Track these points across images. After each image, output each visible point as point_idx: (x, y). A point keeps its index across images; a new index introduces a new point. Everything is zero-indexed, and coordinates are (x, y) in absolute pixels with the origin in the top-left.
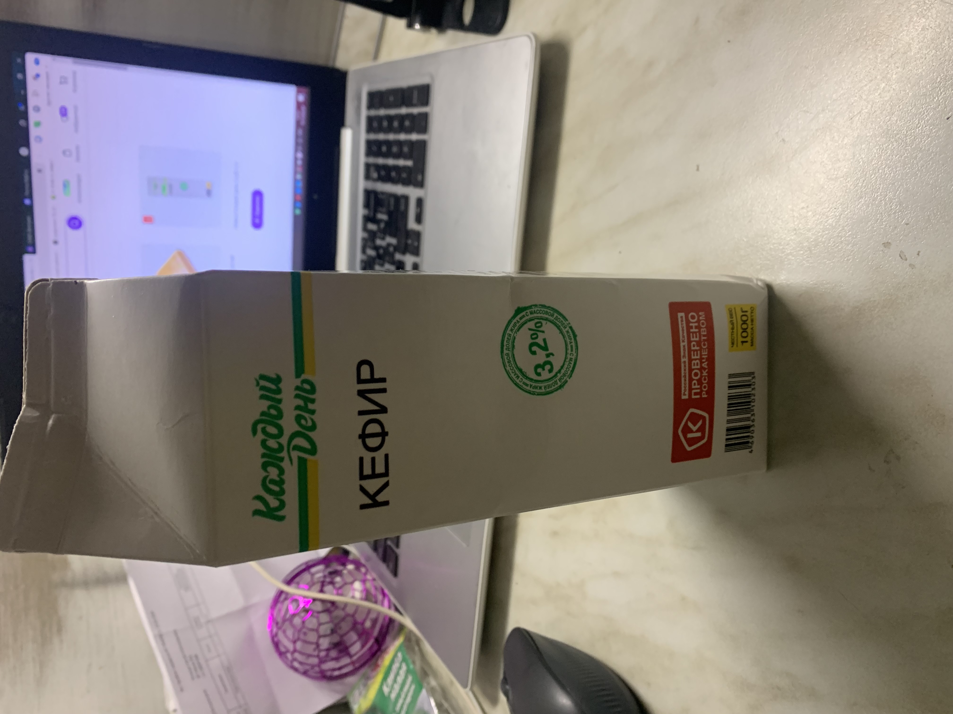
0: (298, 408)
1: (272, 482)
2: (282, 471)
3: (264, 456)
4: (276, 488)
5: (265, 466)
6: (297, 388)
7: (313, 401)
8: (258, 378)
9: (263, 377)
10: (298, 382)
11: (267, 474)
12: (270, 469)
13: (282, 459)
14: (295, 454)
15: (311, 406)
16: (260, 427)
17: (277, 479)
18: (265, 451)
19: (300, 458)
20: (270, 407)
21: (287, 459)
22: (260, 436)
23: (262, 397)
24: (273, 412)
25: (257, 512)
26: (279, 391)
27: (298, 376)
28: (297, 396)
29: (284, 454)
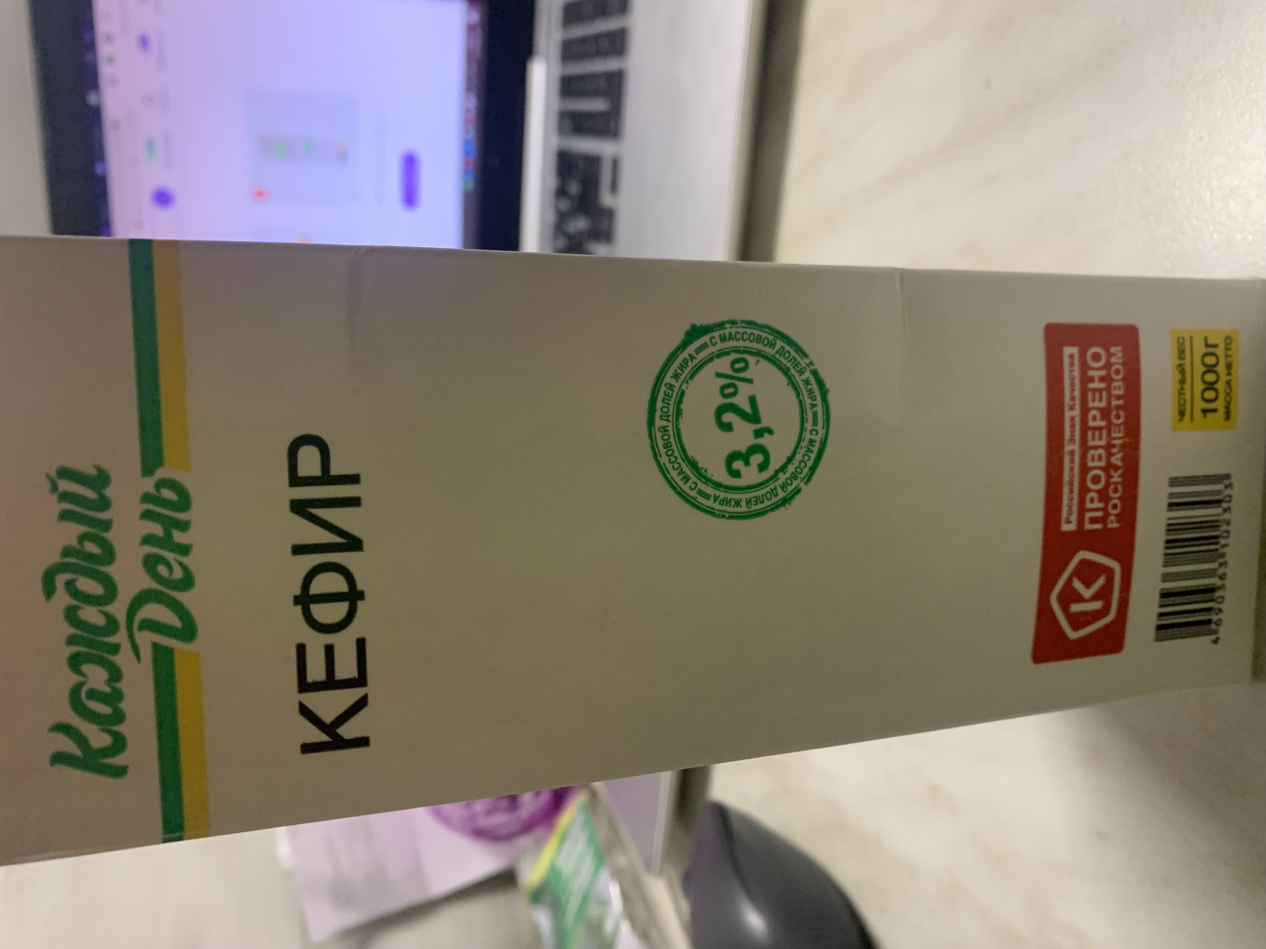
0: (148, 540)
1: (93, 694)
2: (115, 674)
3: (71, 640)
4: (104, 709)
5: (75, 662)
6: (146, 498)
7: (184, 526)
8: (54, 474)
9: (65, 473)
10: (148, 484)
11: (79, 679)
12: (86, 668)
13: (115, 649)
14: (145, 639)
15: (179, 537)
16: (61, 579)
17: (107, 689)
18: (73, 631)
19: (156, 647)
20: (83, 538)
21: (126, 648)
22: (62, 599)
23: (65, 516)
24: (91, 547)
25: (59, 758)
26: (104, 504)
27: (148, 470)
28: (146, 515)
29: (121, 637)
